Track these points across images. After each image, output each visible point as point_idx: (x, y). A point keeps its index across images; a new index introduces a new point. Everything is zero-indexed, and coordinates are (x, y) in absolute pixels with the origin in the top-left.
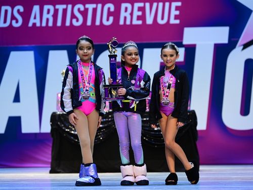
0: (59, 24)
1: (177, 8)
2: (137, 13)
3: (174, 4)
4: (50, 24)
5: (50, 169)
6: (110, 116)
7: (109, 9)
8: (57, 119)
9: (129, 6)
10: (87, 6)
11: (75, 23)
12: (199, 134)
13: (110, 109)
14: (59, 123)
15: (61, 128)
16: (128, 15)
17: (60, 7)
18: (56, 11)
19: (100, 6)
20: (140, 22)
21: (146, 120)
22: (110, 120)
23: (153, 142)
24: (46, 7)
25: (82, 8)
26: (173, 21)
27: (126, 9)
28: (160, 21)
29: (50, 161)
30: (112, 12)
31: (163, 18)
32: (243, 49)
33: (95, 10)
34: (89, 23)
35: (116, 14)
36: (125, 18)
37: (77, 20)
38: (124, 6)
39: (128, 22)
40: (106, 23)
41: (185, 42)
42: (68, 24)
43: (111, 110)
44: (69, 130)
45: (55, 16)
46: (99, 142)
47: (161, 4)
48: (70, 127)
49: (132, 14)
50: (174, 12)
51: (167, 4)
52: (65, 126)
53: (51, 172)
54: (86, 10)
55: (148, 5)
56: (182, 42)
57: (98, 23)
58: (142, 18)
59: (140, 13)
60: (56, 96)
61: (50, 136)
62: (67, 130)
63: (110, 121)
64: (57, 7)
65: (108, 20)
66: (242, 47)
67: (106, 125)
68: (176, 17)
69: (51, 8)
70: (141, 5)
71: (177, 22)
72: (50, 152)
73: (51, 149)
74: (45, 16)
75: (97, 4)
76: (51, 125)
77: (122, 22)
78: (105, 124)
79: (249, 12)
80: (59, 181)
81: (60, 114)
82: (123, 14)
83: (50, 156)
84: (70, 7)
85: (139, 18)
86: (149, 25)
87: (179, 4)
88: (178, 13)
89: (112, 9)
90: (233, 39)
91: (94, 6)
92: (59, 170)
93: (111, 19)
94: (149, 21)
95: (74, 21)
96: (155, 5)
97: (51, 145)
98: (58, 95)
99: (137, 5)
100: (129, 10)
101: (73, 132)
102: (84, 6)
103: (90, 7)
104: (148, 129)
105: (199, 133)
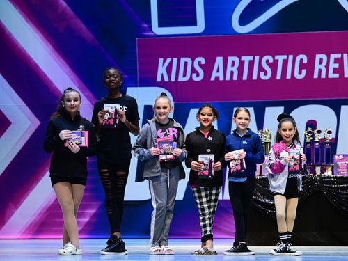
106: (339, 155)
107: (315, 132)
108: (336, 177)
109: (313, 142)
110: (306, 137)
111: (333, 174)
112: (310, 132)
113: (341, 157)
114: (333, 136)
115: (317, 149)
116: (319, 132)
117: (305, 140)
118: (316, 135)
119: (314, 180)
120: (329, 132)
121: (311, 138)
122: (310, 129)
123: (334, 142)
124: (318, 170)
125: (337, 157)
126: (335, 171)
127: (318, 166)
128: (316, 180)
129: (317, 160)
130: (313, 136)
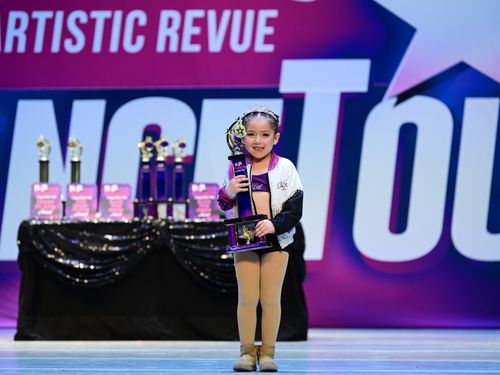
0: (38, 47)
1: (270, 22)
2: (191, 30)
3: (264, 14)
4: (21, 48)
5: (15, 332)
6: (135, 230)
7: (136, 21)
8: (31, 233)
9: (175, 15)
10: (94, 14)
11: (69, 47)
12: (308, 269)
13: (136, 215)
14: (34, 242)
15: (38, 252)
16: (173, 33)
17: (42, 16)
18: (33, 23)
19: (118, 15)
20: (196, 48)
21: (206, 239)
22: (134, 237)
23: (219, 283)
24: (13, 16)
25: (84, 19)
26: (261, 47)
27: (170, 23)
28: (236, 47)
29: (16, 315)
30: (142, 27)
31: (241, 41)
32: (398, 103)
33: (108, 23)
34: (97, 47)
35: (150, 31)
36: (168, 39)
37: (74, 42)
38: (165, 15)
39: (173, 48)
40: (129, 48)
41: (284, 88)
42: (55, 48)
43: (137, 219)
44: (53, 256)
45: (31, 33)
46: (112, 281)
47: (238, 14)
48: (56, 250)
49: (180, 32)
50: (264, 30)
51: (250, 14)
52: (46, 248)
53: (18, 338)
54: (92, 22)
55: (212, 15)
56: (277, 89)
57: (114, 47)
58: (201, 39)
59: (197, 31)
60: (30, 189)
61: (17, 267)
62: (49, 256)
63: (134, 240)
64: (36, 14)
65: (134, 42)
66: (394, 100)
67: (126, 248)
68: (268, 39)
69: (24, 16)
70: (200, 14)
71: (270, 48)
72: (16, 299)
73: (17, 293)
74: (11, 32)
75: (113, 10)
76: (20, 246)
77: (160, 47)
78: (123, 246)
79: (410, 31)
80: (32, 355)
81: (37, 225)
82: (163, 32)
83: (16, 307)
84: (60, 15)
85: (194, 40)
86: (215, 54)
87: (273, 13)
88: (270, 31)
89: (143, 21)
90: (377, 85)
91: (107, 14)
92: (33, 335)
93: (141, 40)
94: (215, 46)
95: (68, 43)
96: (226, 14)
97: (18, 284)
98: (33, 186)
99: (191, 14)
100: (176, 24)
101: (61, 260)
102: (88, 14)
103: (100, 16)
104: (208, 256)
105: (308, 266)
106: (198, 184)
107: (157, 144)
108: (193, 223)
109: (153, 162)
110: (142, 154)
111: (187, 216)
112: (148, 145)
113: (202, 187)
114: (189, 151)
115: (161, 174)
116: (165, 144)
117: (141, 159)
118: (160, 149)
119: (154, 227)
120: (183, 146)
121: (151, 155)
122: (149, 140)
123: (190, 163)
124: (162, 209)
125: (194, 188)
126: (191, 212)
127: (162, 202)
128: (157, 227)
129: (161, 193)
130: (155, 152)
